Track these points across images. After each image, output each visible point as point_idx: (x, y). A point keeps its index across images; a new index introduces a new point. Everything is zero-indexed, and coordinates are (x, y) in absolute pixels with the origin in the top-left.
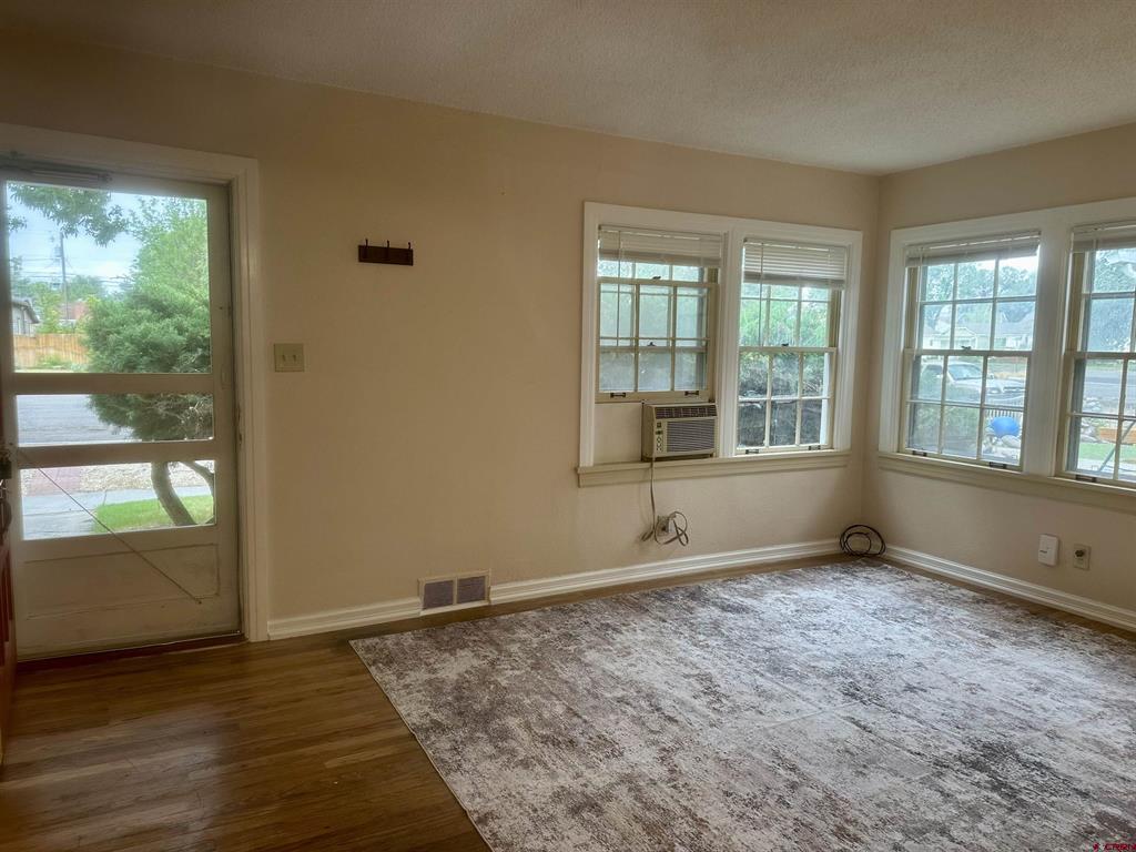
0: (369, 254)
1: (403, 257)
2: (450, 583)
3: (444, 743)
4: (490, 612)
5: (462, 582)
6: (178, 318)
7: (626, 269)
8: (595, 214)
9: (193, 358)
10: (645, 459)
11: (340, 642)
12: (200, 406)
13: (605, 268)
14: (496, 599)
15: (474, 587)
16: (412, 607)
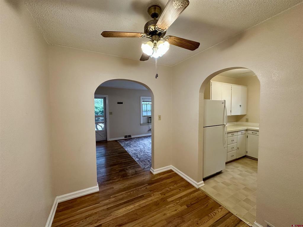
0: (118, 103)
1: (122, 103)
2: (127, 136)
3: (125, 147)
4: (131, 138)
5: (128, 136)
6: (98, 109)
7: (145, 103)
8: (141, 98)
9: (100, 113)
10: (148, 123)
11: (116, 141)
12: (101, 118)
13: (143, 103)
14: (132, 137)
15: (130, 136)
16: (123, 138)
